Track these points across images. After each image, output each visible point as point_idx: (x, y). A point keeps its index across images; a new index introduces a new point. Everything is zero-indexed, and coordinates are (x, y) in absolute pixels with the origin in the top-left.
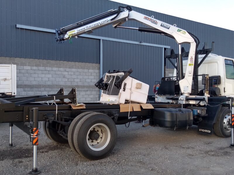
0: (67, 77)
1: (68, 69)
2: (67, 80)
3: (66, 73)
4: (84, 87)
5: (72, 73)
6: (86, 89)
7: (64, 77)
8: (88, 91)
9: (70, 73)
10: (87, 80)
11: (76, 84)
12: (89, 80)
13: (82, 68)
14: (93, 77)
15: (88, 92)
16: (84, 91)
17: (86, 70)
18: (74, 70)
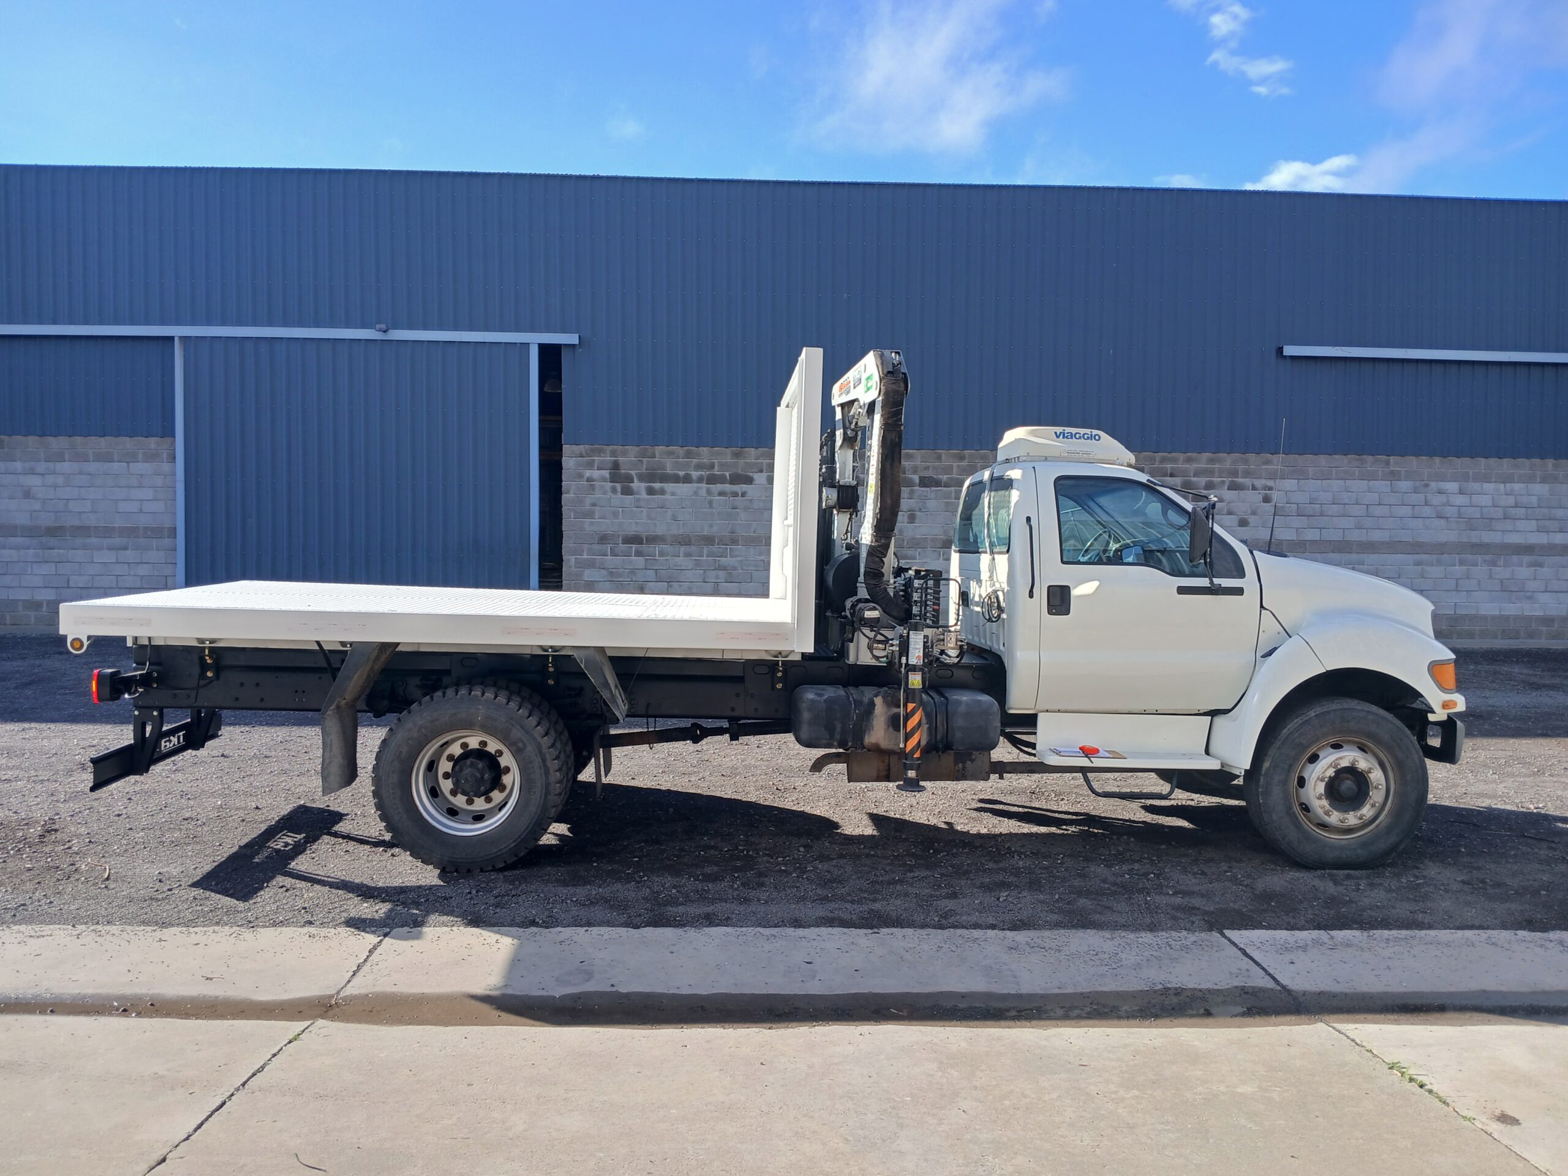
0: (40, 495)
1: (41, 467)
2: (37, 506)
3: (33, 481)
4: (107, 532)
5: (60, 480)
6: (118, 541)
7: (28, 495)
8: (126, 549)
9: (50, 479)
10: (123, 507)
11: (77, 523)
12: (132, 507)
13: (101, 458)
14: (148, 494)
15: (129, 555)
16: (110, 549)
17: (116, 467)
18: (66, 467)
